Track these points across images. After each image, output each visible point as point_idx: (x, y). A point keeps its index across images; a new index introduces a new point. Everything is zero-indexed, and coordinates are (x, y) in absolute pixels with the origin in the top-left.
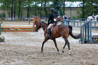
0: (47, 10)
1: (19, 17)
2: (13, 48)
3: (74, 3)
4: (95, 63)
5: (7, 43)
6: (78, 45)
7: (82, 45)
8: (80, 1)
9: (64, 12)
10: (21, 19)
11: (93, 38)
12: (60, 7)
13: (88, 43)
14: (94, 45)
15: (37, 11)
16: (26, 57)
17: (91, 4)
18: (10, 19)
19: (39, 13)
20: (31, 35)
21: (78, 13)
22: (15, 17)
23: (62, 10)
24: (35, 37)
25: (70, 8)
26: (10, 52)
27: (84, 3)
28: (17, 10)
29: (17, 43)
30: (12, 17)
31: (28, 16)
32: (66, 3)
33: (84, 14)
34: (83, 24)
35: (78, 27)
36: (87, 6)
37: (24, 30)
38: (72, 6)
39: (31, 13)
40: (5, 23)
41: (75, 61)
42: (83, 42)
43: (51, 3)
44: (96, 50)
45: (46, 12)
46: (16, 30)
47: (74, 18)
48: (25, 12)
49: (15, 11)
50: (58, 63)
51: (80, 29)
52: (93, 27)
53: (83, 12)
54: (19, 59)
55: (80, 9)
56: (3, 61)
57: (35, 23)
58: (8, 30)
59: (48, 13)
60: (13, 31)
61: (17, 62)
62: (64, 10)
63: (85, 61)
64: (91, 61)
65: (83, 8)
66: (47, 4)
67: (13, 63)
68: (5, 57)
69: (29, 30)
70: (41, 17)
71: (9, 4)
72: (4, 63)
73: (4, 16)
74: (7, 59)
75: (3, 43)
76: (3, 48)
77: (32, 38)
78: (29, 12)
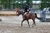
0: (23, 5)
1: (9, 8)
2: (6, 24)
3: (37, 2)
4: (47, 32)
5: (3, 22)
6: (39, 23)
7: (41, 23)
8: (40, 0)
9: (32, 6)
10: (10, 9)
11: (47, 20)
12: (30, 3)
13: (44, 22)
14: (47, 23)
15: (18, 6)
16: (12, 29)
17: (46, 2)
18: (4, 10)
19: (19, 6)
20: (15, 18)
21: (39, 6)
22: (7, 8)
23: (31, 5)
24: (17, 19)
25: (35, 4)
26: (4, 27)
27: (42, 2)
28: (8, 5)
29: (8, 22)
30: (5, 8)
31: (14, 8)
32: (33, 1)
33: (42, 7)
34: (41, 12)
35: (39, 13)
36: (43, 3)
37: (12, 15)
38: (36, 3)
39: (15, 7)
40: (2, 11)
41: (37, 31)
42: (42, 21)
43: (25, 2)
44: (48, 25)
45: (23, 6)
46: (7, 15)
47: (37, 9)
48: (12, 6)
49: (7, 6)
50: (29, 32)
51: (40, 15)
52: (47, 14)
53: (42, 6)
54: (9, 30)
55: (40, 5)
56: (1, 31)
57: (17, 12)
58: (3, 15)
59: (24, 7)
60: (6, 16)
61: (8, 31)
62: (32, 5)
63: (43, 31)
64: (46, 31)
65: (42, 4)
66: (23, 2)
67: (6, 32)
68: (2, 29)
69: (14, 15)
70: (20, 9)
71: (4, 2)
72: (1, 32)
73: (1, 8)
74: (3, 30)
75: (1, 22)
76: (1, 24)
77: (16, 19)
78: (14, 6)
